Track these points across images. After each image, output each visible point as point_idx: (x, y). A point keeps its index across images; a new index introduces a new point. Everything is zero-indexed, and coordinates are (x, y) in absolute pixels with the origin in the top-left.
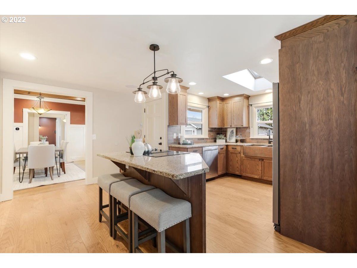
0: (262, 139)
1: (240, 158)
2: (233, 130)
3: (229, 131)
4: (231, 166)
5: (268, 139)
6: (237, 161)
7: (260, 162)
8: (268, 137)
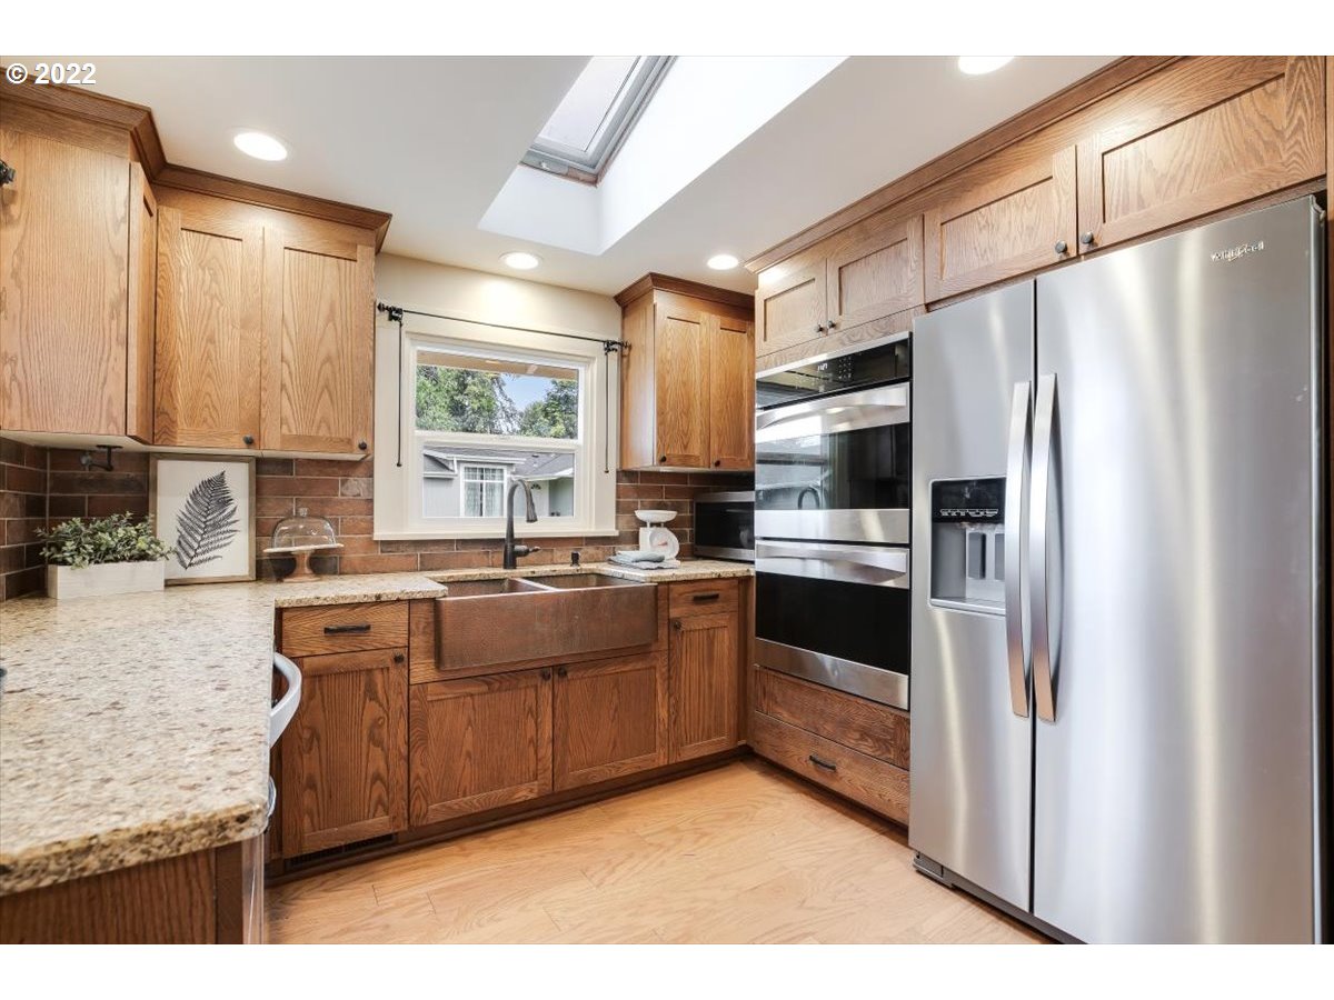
0: (451, 542)
1: (398, 703)
2: (220, 479)
3: (175, 487)
4: (312, 786)
5: (502, 540)
6: (376, 724)
7: (546, 690)
8: (500, 531)
